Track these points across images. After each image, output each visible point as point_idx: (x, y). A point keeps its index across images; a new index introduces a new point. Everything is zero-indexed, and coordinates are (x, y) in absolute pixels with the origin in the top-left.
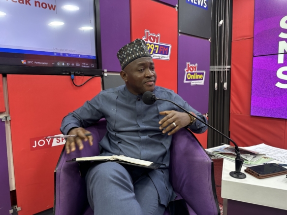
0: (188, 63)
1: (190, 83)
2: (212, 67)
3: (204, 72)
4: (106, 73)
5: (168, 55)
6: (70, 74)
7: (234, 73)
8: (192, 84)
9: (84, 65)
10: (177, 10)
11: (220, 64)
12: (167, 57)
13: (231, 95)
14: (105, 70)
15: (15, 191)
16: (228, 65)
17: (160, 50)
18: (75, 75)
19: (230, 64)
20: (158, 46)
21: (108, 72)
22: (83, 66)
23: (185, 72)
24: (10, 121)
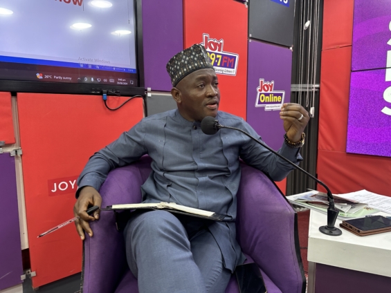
0: (261, 80)
1: (264, 108)
2: (294, 85)
3: (284, 93)
4: (149, 92)
5: (233, 68)
6: (101, 94)
7: (324, 94)
8: (266, 109)
9: (120, 81)
10: (247, 6)
11: (305, 82)
12: (233, 72)
13: (320, 124)
14: (149, 89)
15: (28, 250)
16: (316, 83)
17: (224, 61)
18: (108, 94)
19: (318, 82)
20: (220, 56)
21: (152, 91)
22: (118, 83)
23: (257, 93)
24: (21, 155)
